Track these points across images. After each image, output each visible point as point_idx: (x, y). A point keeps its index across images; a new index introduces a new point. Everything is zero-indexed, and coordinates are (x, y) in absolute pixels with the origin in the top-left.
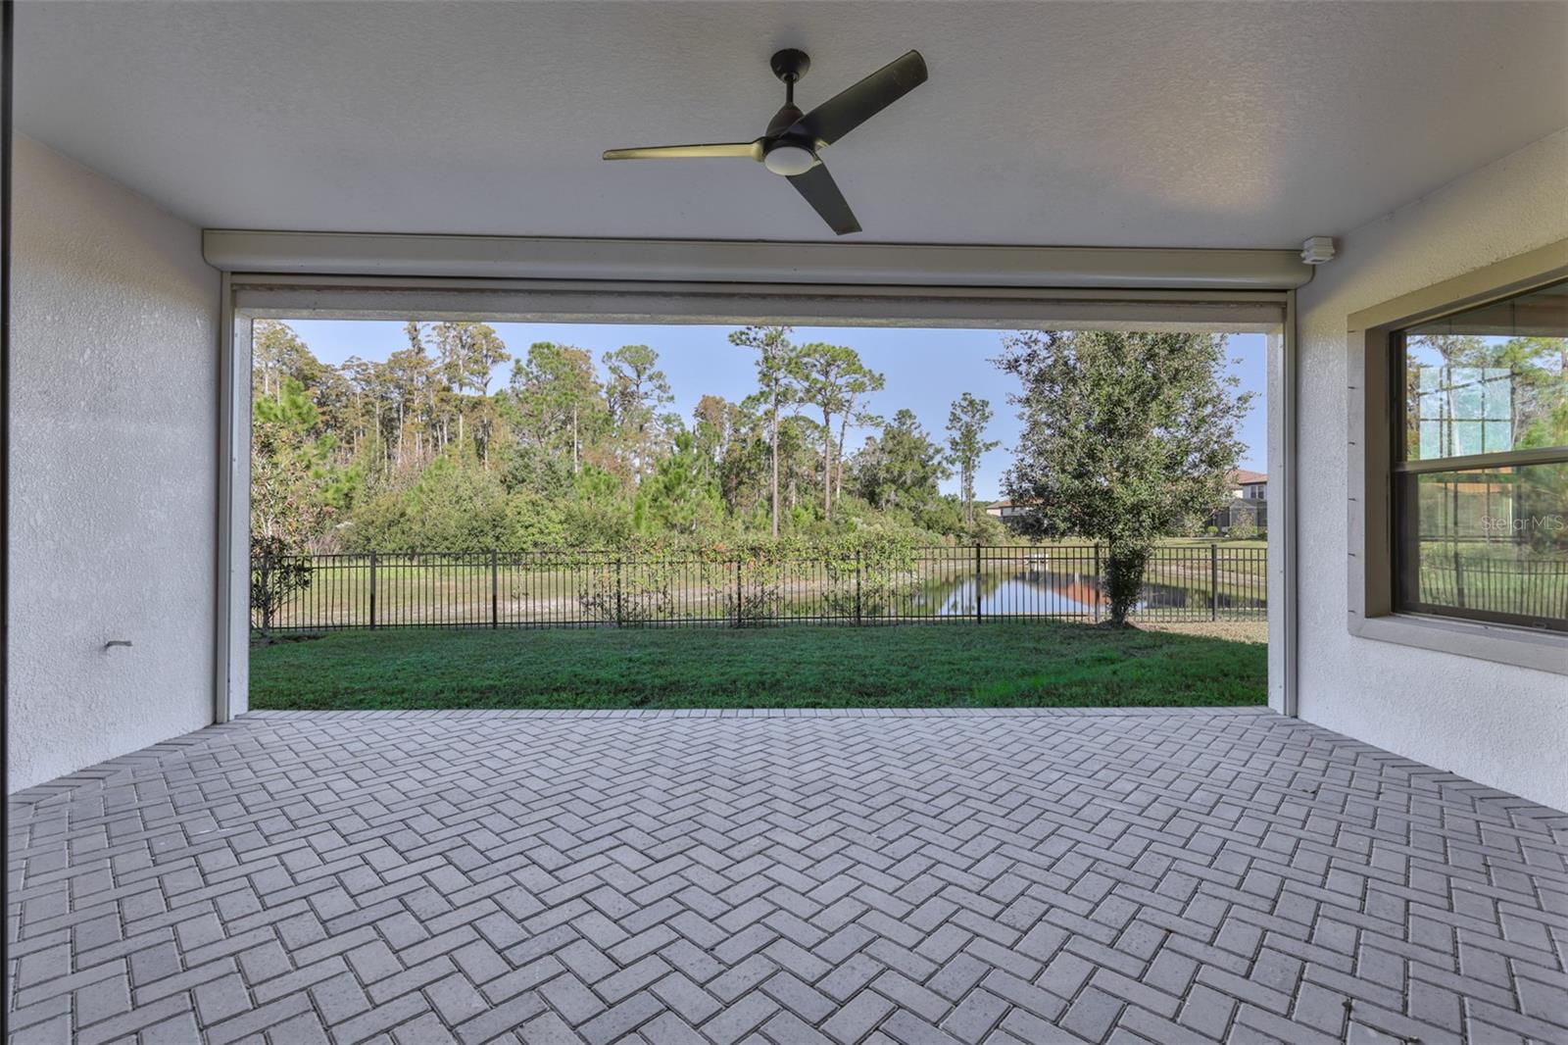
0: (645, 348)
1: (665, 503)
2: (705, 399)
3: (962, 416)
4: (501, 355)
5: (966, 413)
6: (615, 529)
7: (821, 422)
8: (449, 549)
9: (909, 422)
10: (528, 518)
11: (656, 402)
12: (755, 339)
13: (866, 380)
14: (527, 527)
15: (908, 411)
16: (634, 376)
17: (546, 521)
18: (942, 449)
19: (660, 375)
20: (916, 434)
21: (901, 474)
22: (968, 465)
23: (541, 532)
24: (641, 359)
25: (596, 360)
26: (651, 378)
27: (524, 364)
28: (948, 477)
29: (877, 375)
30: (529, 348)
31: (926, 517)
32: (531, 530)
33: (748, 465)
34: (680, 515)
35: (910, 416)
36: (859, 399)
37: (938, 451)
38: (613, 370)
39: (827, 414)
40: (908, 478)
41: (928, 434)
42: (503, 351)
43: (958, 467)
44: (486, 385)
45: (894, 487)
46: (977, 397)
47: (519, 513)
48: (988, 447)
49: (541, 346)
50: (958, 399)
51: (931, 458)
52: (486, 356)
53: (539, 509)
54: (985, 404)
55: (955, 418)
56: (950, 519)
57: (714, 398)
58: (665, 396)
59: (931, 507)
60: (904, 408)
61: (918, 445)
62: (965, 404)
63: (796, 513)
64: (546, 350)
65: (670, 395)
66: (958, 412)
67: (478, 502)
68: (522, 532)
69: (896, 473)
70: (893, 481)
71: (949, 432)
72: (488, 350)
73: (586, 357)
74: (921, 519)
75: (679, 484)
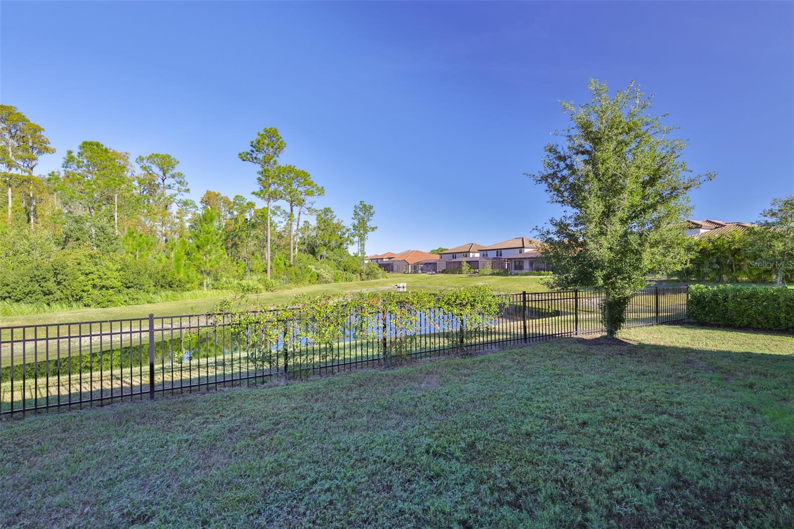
0: (169, 156)
1: (198, 256)
2: (208, 193)
3: (360, 213)
4: (46, 148)
5: (362, 212)
6: (161, 274)
7: (288, 211)
8: (9, 293)
9: (330, 215)
10: (88, 267)
11: (177, 192)
12: (256, 158)
13: (314, 189)
14: (87, 274)
15: (329, 209)
16: (161, 173)
17: (105, 270)
18: (350, 229)
19: (180, 175)
20: (335, 221)
21: (329, 242)
22: (362, 239)
23: (100, 278)
24: (166, 164)
25: (132, 160)
26: (173, 176)
27: (75, 154)
28: (353, 243)
29: (320, 188)
30: (80, 144)
31: (343, 265)
32: (90, 276)
33: (240, 234)
34: (208, 265)
35: (331, 211)
36: (309, 199)
37: (348, 230)
38: (144, 168)
39: (292, 206)
40: (333, 244)
41: (342, 221)
42: (48, 146)
43: (356, 239)
44: (32, 169)
45: (325, 248)
46: (367, 203)
47: (79, 264)
48: (373, 229)
49: (91, 144)
50: (358, 204)
51: (344, 234)
52: (32, 147)
53: (97, 260)
54: (371, 207)
55: (356, 214)
56: (355, 266)
57: (214, 192)
58: (183, 188)
59: (345, 259)
60: (327, 207)
61: (338, 227)
62: (361, 206)
63: (277, 263)
64: (95, 147)
65: (187, 188)
66: (358, 210)
67: (36, 254)
68: (82, 278)
69: (327, 241)
70: (325, 245)
71: (353, 221)
72: (33, 143)
73: (125, 157)
74: (340, 266)
75: (208, 244)
